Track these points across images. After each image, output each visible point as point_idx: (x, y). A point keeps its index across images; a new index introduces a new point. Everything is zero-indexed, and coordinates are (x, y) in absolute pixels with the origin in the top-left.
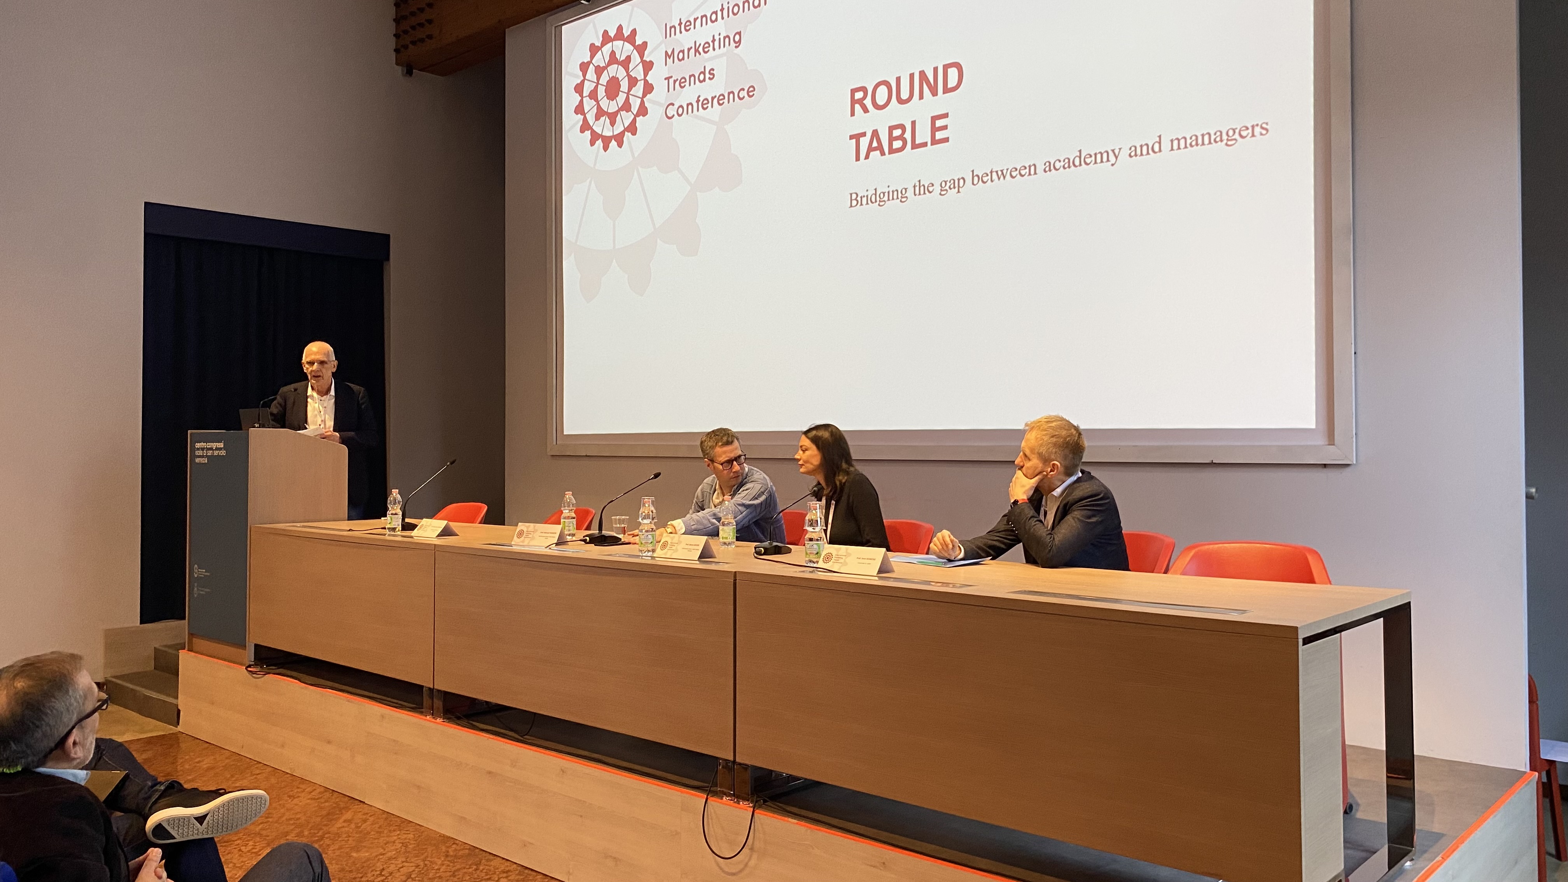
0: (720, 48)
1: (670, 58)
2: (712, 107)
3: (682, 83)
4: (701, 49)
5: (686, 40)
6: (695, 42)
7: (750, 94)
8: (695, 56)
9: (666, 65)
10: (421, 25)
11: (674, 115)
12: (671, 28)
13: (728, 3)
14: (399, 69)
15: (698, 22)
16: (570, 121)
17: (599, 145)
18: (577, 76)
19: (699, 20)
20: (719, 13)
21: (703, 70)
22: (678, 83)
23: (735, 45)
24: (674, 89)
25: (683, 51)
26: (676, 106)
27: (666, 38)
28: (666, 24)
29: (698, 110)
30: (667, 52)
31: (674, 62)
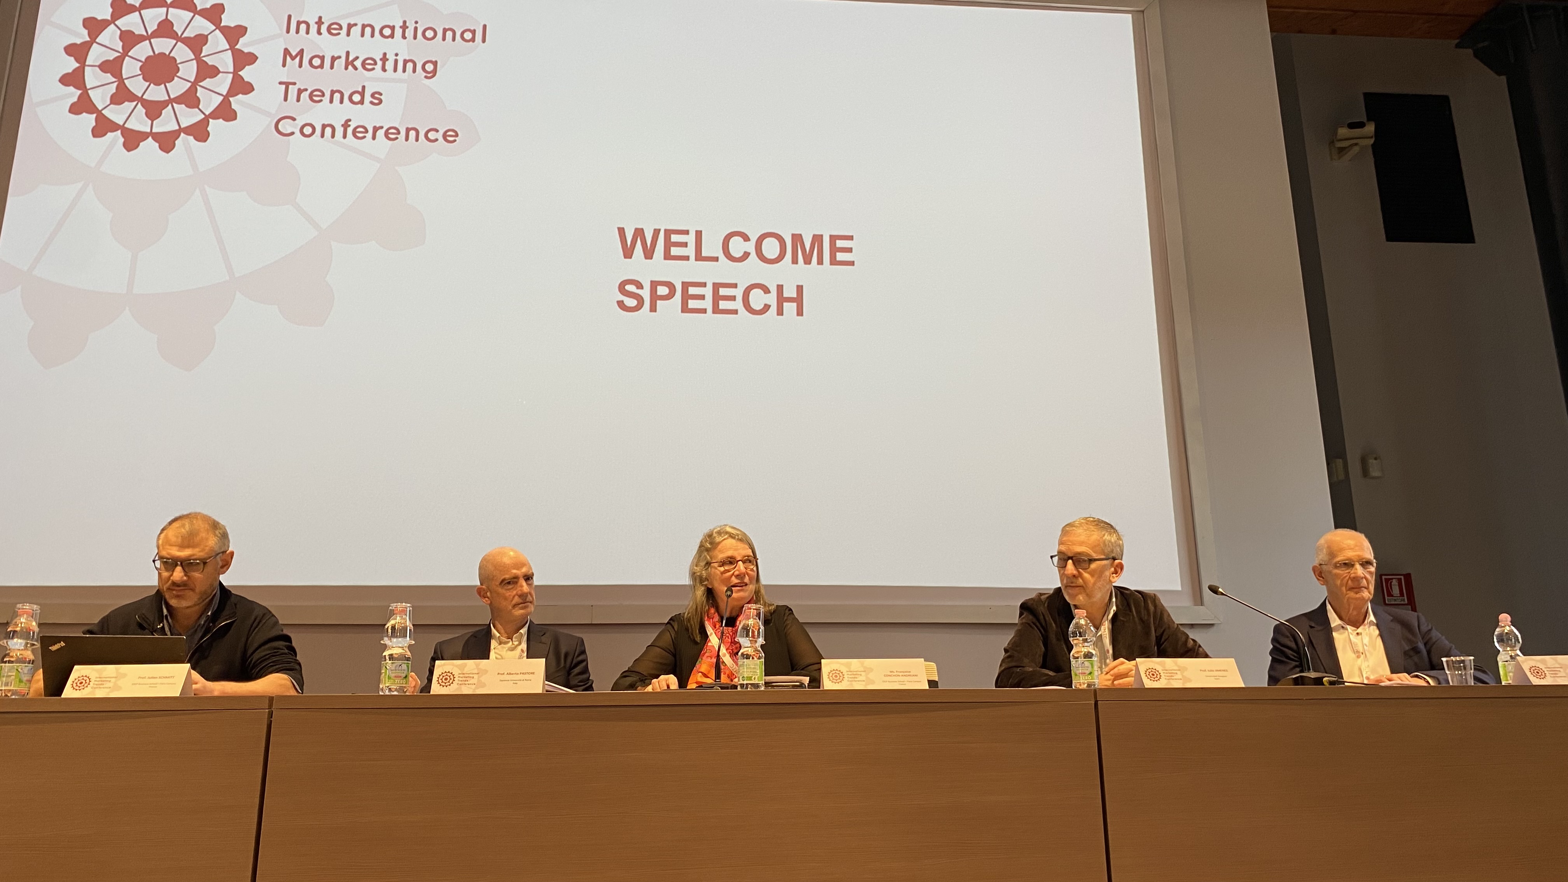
0: (395, 70)
1: (293, 58)
2: (374, 138)
3: (316, 96)
4: (358, 63)
5: (329, 46)
6: (348, 53)
7: (448, 138)
8: (346, 68)
9: (284, 65)
11: (292, 133)
12: (299, 23)
13: (416, 22)
15: (356, 31)
17: (115, 138)
19: (359, 28)
20: (398, 32)
21: (360, 89)
22: (305, 96)
23: (425, 74)
24: (298, 100)
25: (322, 58)
26: (300, 122)
27: (288, 31)
28: (290, 17)
29: (345, 136)
30: (287, 52)
31: (300, 66)
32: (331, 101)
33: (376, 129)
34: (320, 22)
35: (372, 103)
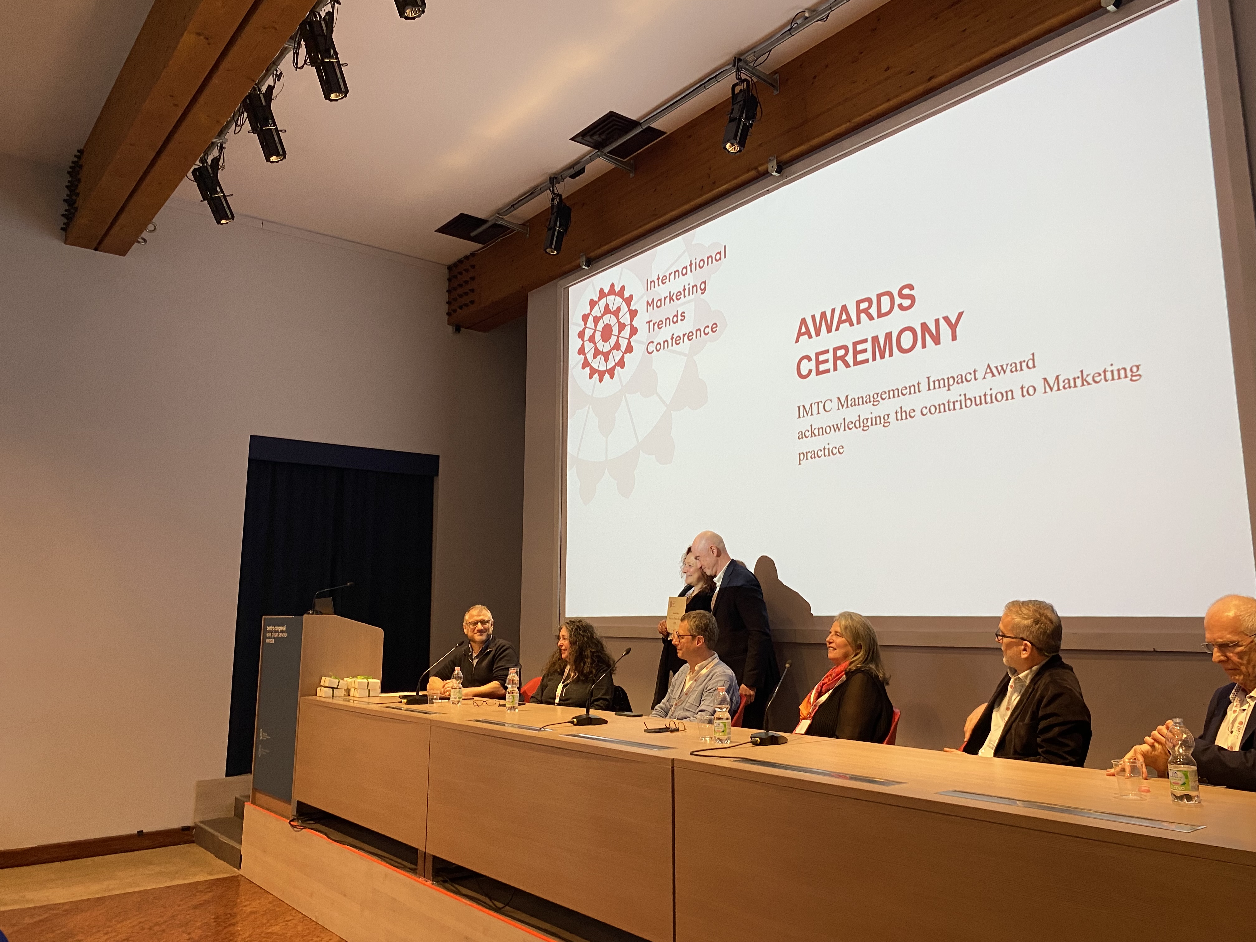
0: (689, 295)
1: (650, 306)
2: (683, 342)
3: (660, 325)
4: (674, 298)
5: (662, 291)
6: (670, 292)
7: (713, 329)
8: (670, 302)
9: (647, 311)
10: (466, 294)
11: (653, 351)
12: (651, 282)
13: (696, 259)
14: (450, 329)
15: (672, 276)
16: (574, 360)
17: (596, 378)
18: (580, 325)
19: (673, 274)
20: (689, 268)
21: (676, 314)
22: (656, 325)
23: (701, 292)
24: (654, 330)
25: (660, 300)
26: (655, 343)
27: (647, 290)
28: (647, 280)
29: (672, 346)
30: (648, 302)
31: (653, 309)
32: (666, 326)
33: (684, 335)
34: (658, 279)
35: (682, 320)
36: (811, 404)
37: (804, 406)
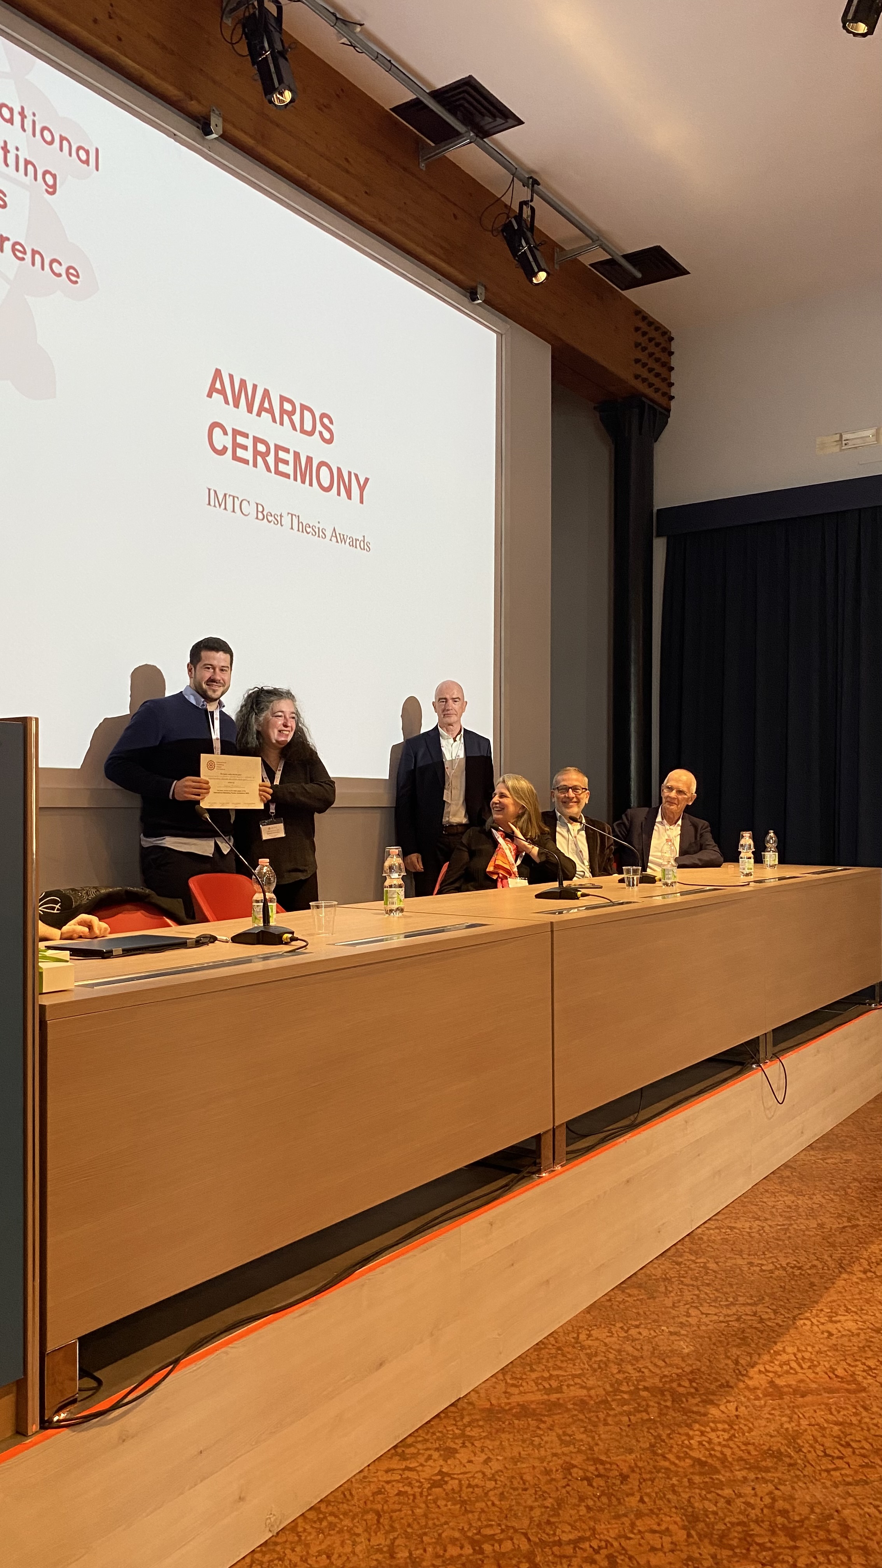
0: (17, 170)
7: (70, 277)
13: (34, 115)
20: (17, 119)
23: (46, 187)
36: (225, 495)
37: (215, 492)
